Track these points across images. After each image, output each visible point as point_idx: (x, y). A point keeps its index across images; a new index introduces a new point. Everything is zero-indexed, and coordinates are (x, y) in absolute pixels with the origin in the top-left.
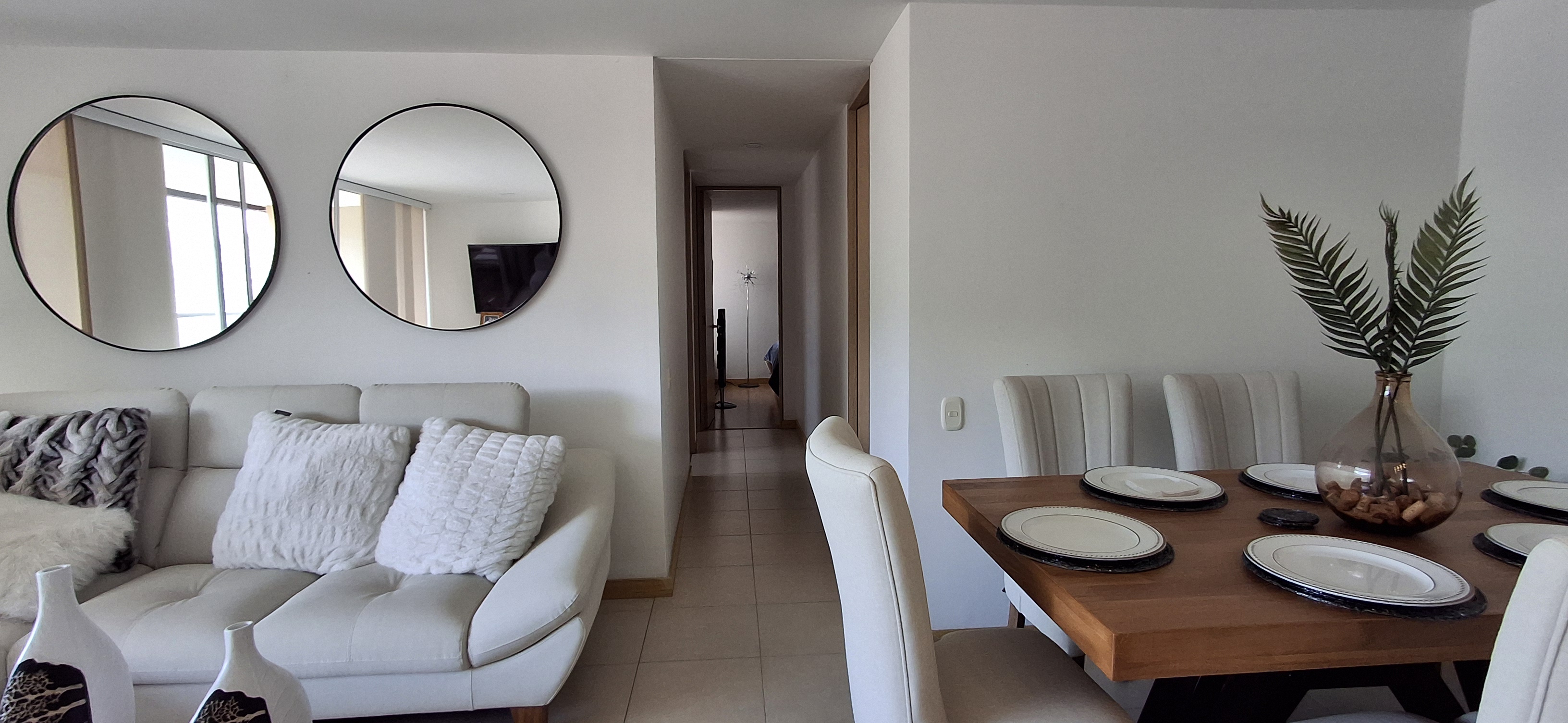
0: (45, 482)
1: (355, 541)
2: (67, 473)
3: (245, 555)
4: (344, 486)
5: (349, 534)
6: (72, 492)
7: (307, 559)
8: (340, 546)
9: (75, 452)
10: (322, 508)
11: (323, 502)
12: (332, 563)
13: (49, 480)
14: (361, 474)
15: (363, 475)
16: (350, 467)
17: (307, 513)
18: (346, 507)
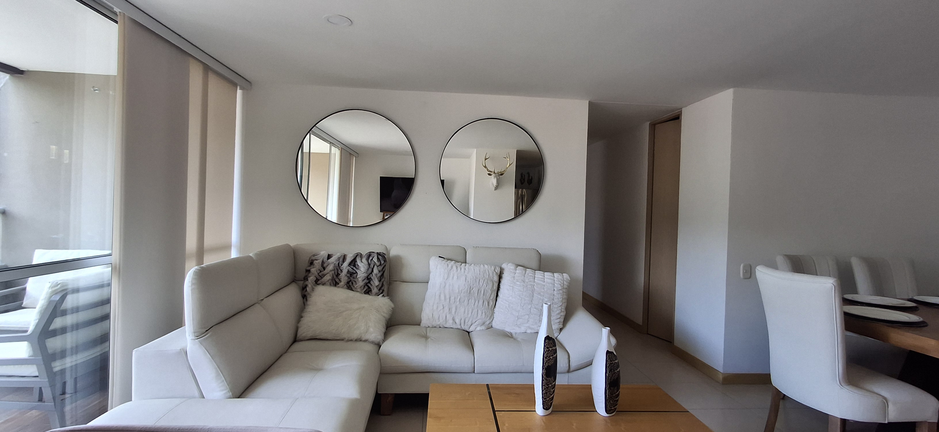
0: (352, 283)
1: (486, 317)
2: (361, 280)
3: (439, 321)
4: (481, 291)
5: (484, 314)
6: (364, 289)
7: (466, 324)
8: (480, 319)
9: (361, 270)
10: (473, 300)
11: (473, 298)
12: (476, 326)
13: (354, 283)
14: (486, 286)
15: (487, 287)
16: (482, 283)
17: (467, 303)
18: (482, 301)
